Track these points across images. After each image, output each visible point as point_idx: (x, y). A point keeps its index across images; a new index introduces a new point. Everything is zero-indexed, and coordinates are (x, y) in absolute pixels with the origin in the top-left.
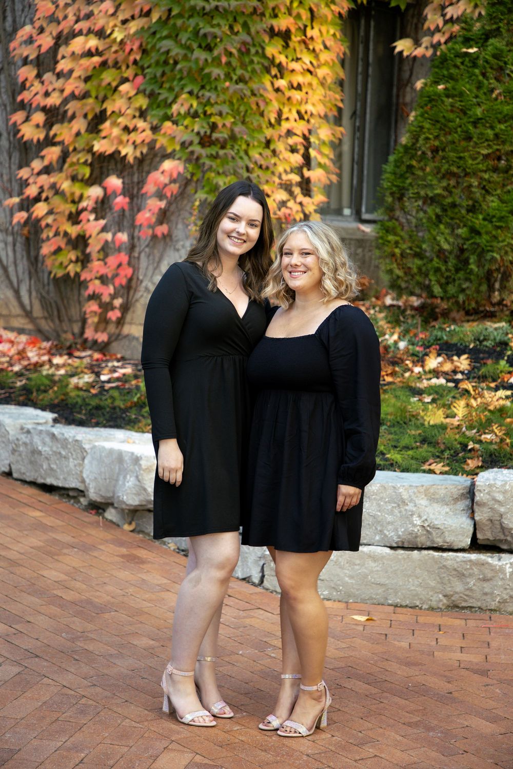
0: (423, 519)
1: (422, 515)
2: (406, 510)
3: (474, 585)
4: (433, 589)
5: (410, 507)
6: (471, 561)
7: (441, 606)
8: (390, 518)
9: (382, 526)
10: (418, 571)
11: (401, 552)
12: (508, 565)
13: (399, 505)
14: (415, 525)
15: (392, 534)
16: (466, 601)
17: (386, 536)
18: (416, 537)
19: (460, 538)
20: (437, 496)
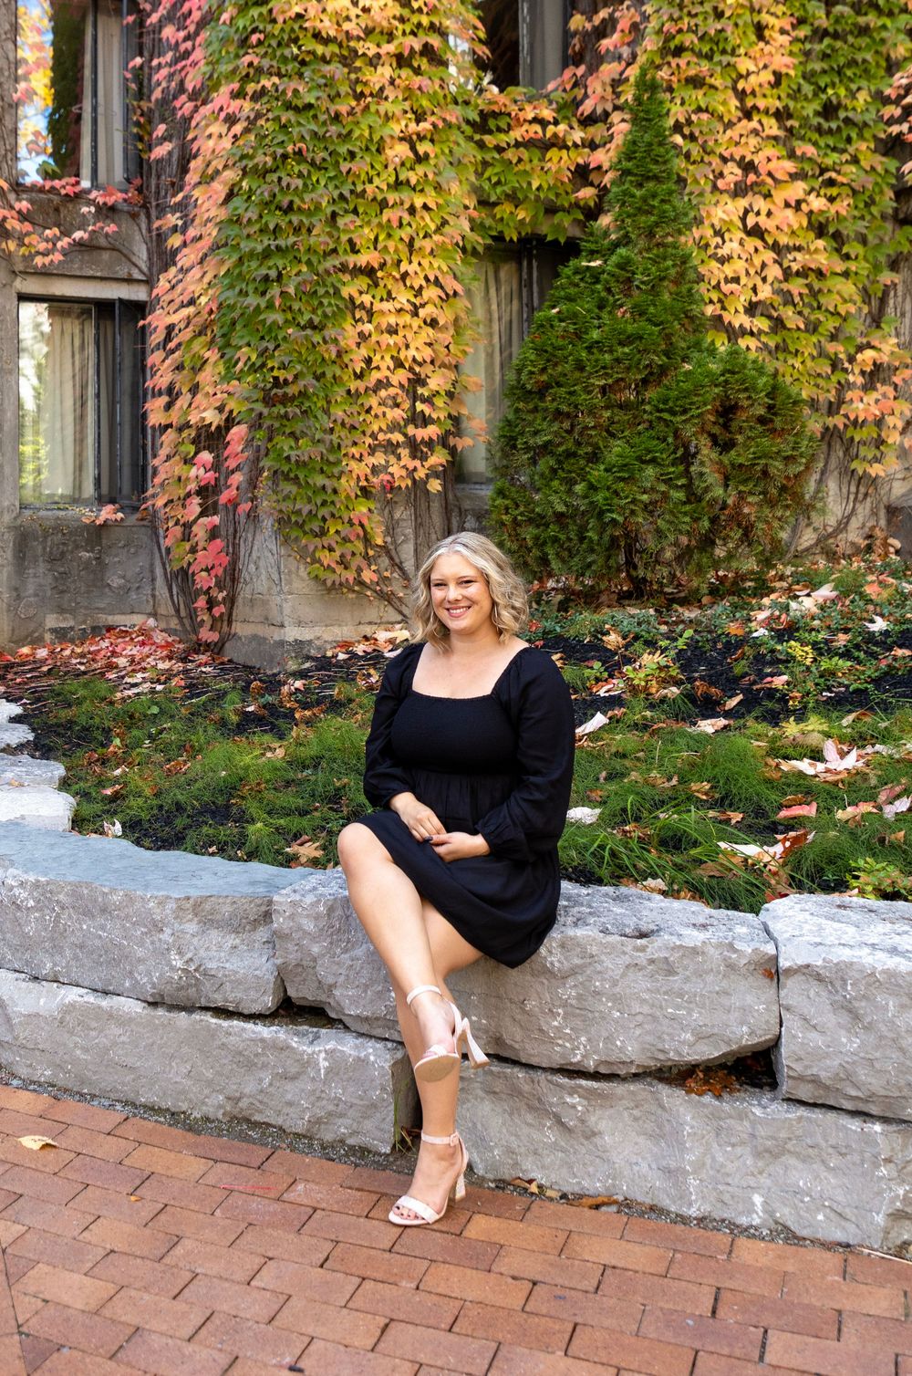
0: (186, 958)
1: (185, 949)
2: (160, 940)
3: (271, 1084)
4: (209, 1083)
5: (166, 936)
6: (263, 1040)
7: (220, 1117)
8: (140, 952)
9: (131, 964)
10: (185, 1049)
11: (160, 1012)
12: (323, 1055)
13: (150, 931)
14: (173, 969)
15: (145, 980)
16: (260, 1112)
17: (137, 981)
18: (180, 989)
19: (253, 995)
20: (219, 917)
